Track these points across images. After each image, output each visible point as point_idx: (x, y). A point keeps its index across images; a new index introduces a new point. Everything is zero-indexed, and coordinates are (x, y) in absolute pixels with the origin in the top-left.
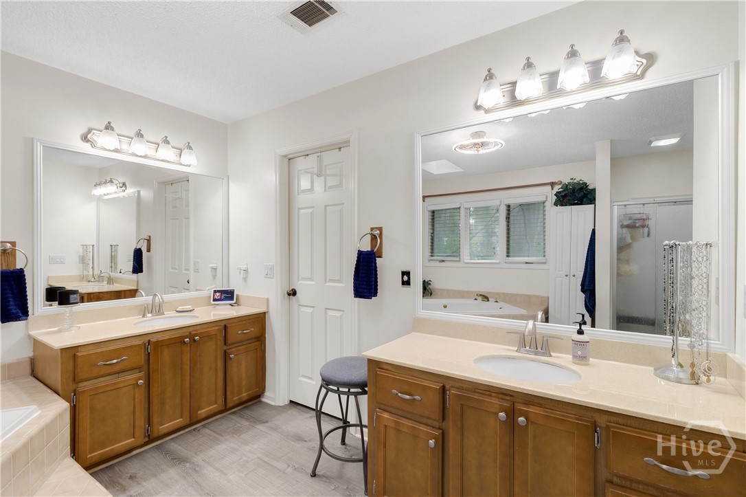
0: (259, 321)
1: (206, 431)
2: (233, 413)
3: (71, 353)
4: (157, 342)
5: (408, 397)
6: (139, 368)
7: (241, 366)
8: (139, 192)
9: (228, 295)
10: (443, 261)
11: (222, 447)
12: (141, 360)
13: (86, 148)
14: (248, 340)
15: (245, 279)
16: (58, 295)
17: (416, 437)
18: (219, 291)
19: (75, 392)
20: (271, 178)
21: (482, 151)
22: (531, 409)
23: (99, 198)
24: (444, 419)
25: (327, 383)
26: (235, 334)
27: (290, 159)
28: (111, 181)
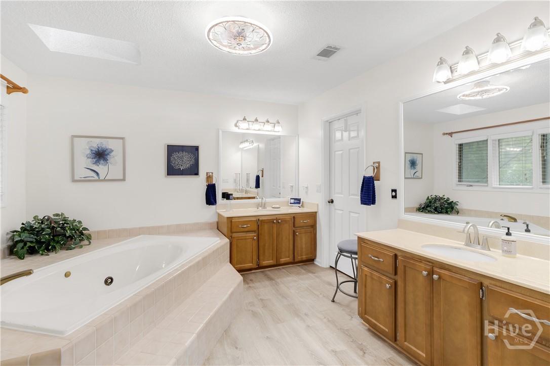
0: (313, 216)
1: (284, 270)
2: (299, 266)
3: (230, 219)
4: (262, 220)
5: (377, 259)
6: (254, 231)
7: (303, 241)
8: (259, 145)
9: (298, 201)
10: (471, 186)
11: (289, 279)
12: (255, 228)
13: (236, 130)
14: (307, 226)
15: (307, 192)
16: (226, 196)
17: (381, 283)
18: (293, 199)
19: (231, 236)
20: (319, 133)
21: (485, 96)
22: (442, 271)
23: (242, 149)
24: (396, 274)
25: (341, 251)
26: (300, 222)
27: (330, 123)
28: (247, 141)
